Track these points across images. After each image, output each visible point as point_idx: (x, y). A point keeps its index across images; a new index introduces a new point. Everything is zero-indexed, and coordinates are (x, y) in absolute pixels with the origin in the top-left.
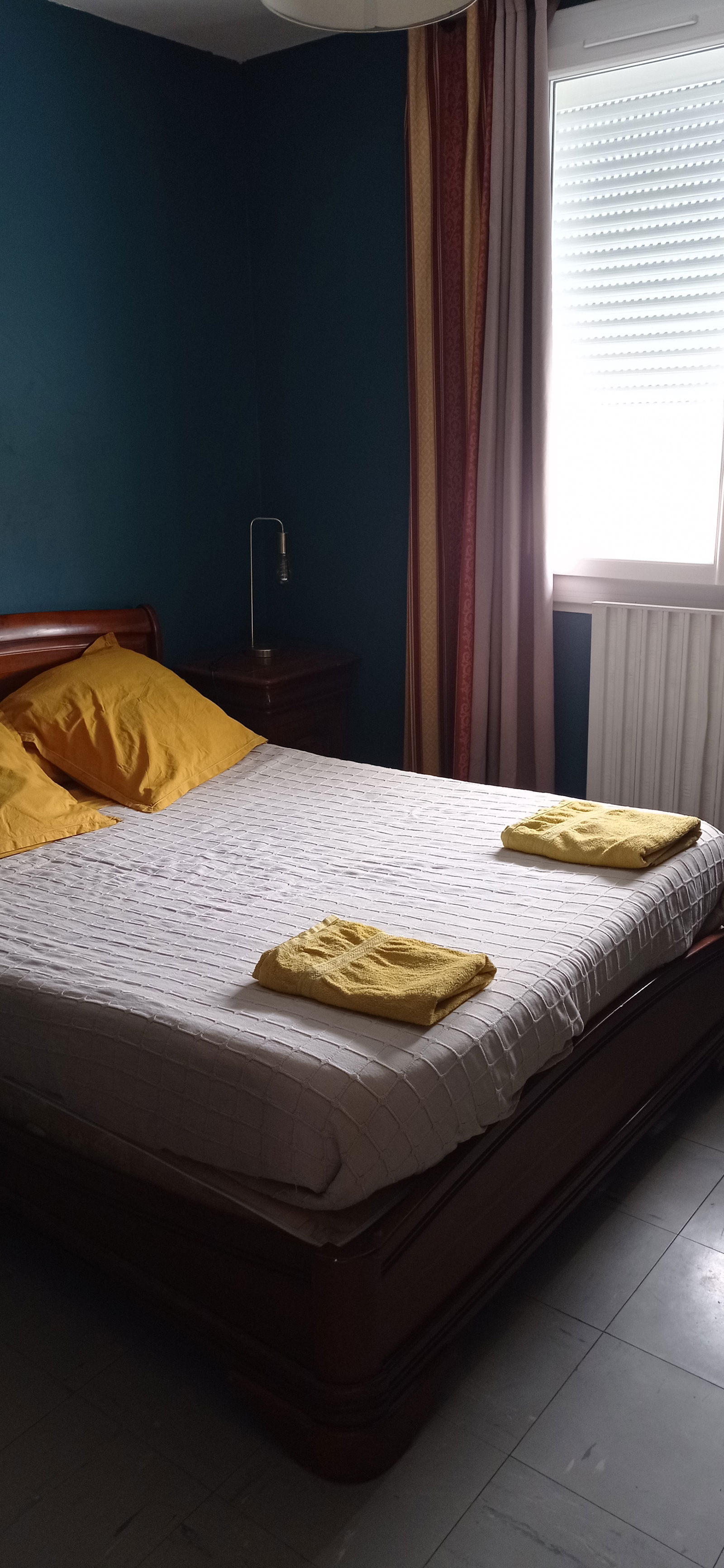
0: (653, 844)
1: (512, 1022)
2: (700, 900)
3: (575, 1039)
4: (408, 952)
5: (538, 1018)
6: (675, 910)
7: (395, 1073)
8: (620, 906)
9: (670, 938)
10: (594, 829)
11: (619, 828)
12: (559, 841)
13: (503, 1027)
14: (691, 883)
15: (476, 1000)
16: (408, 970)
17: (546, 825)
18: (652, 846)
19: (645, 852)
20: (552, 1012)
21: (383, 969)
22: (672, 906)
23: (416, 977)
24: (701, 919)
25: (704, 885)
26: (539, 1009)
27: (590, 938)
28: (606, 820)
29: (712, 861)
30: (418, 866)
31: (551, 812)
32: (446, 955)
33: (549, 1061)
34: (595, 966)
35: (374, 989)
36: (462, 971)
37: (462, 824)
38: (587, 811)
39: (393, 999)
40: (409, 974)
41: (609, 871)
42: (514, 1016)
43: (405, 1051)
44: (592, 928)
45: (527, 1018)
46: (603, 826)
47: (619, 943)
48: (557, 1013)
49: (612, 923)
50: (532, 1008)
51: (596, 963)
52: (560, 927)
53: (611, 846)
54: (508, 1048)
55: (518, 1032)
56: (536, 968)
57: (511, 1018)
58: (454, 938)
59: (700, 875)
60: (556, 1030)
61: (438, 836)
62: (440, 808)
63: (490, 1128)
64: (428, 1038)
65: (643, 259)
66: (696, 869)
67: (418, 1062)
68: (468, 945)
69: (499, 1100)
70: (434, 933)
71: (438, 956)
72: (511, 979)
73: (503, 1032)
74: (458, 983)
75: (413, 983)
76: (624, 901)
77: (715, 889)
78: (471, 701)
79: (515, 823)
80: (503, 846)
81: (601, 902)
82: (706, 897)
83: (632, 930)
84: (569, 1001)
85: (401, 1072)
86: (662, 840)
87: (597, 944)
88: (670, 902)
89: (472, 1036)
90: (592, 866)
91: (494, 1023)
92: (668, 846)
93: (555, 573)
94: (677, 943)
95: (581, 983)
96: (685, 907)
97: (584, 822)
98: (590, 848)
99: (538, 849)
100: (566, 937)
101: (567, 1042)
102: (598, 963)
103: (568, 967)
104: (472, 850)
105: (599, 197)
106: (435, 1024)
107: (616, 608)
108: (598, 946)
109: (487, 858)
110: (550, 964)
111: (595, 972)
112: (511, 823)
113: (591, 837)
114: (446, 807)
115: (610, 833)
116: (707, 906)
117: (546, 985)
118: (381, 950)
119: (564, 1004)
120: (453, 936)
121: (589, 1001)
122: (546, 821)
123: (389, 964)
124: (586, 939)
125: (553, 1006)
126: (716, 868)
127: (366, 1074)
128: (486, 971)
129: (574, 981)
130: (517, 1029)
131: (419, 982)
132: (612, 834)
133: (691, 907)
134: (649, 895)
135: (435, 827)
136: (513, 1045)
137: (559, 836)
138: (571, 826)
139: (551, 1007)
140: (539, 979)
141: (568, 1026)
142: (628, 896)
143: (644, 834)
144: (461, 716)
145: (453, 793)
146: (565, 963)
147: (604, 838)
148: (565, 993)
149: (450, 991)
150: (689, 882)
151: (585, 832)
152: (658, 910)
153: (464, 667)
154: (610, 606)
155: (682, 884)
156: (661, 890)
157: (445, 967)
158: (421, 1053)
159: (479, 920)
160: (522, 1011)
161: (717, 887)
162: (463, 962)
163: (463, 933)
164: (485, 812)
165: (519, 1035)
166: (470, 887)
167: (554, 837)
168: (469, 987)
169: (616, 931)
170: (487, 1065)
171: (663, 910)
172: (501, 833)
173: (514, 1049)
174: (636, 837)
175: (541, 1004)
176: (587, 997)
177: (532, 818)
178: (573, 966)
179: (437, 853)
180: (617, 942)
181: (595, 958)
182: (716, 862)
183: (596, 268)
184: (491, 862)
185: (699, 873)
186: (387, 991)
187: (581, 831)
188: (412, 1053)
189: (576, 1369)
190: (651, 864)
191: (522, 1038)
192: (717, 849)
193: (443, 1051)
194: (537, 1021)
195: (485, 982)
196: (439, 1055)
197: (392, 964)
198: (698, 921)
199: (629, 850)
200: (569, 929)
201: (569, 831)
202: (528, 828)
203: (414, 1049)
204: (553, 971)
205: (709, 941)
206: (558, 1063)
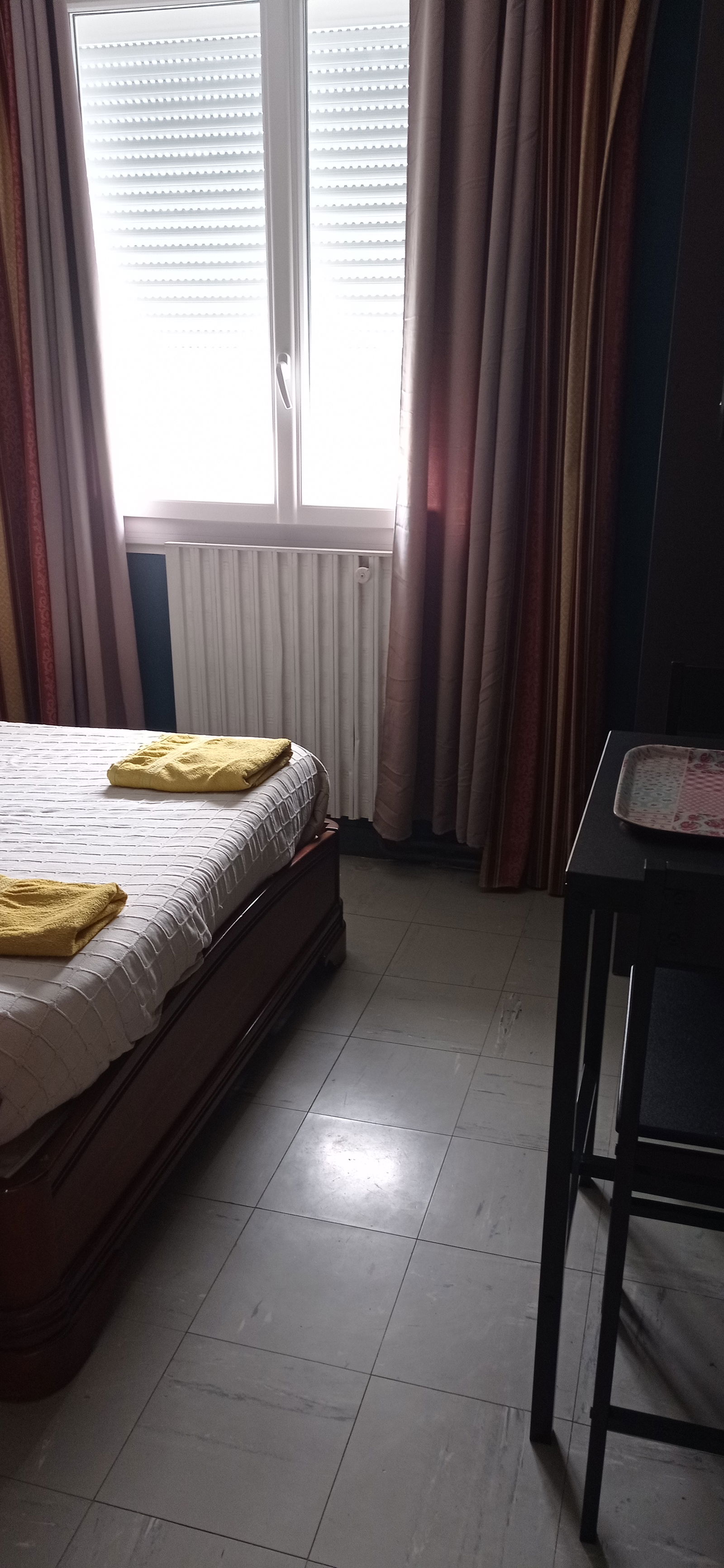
0: (252, 767)
1: (149, 941)
2: (297, 814)
3: (205, 951)
4: (37, 891)
5: (172, 935)
6: (278, 824)
7: (46, 1004)
8: (231, 826)
9: (276, 850)
10: (197, 758)
11: (218, 755)
12: (165, 774)
13: (142, 947)
14: (290, 799)
15: (112, 926)
16: (40, 908)
17: (150, 760)
18: (252, 768)
19: (246, 774)
20: (183, 927)
21: (15, 911)
22: (275, 821)
23: (50, 913)
24: (300, 830)
25: (299, 800)
26: (172, 927)
27: (208, 857)
28: (206, 749)
29: (304, 778)
30: (28, 812)
31: (153, 747)
32: (77, 889)
33: (184, 974)
34: (216, 881)
35: (10, 930)
36: (96, 901)
37: (65, 767)
38: (187, 743)
39: (31, 936)
40: (42, 912)
41: (215, 795)
42: (149, 935)
43: (51, 983)
44: (208, 848)
45: (162, 936)
46: (205, 755)
47: (234, 858)
48: (188, 928)
49: (226, 841)
50: (165, 927)
51: (217, 878)
52: (179, 851)
53: (215, 772)
54: (147, 966)
55: (155, 950)
56: (163, 890)
57: (148, 938)
58: (78, 875)
59: (295, 791)
60: (188, 944)
61: (43, 782)
62: (38, 754)
63: (138, 1043)
64: (72, 967)
65: (180, 205)
66: (292, 786)
67: (66, 990)
68: (93, 879)
69: (145, 1016)
70: (57, 873)
71: (69, 891)
72: (142, 903)
73: (142, 951)
74: (94, 912)
75: (49, 919)
76: (234, 820)
77: (309, 802)
78: (53, 647)
79: (119, 761)
80: (110, 784)
81: (214, 824)
82: (302, 809)
83: (244, 845)
84: (197, 916)
85: (51, 1002)
86: (260, 762)
87: (215, 862)
88: (273, 817)
89: (114, 959)
90: (199, 792)
91: (133, 944)
92: (266, 767)
93: (125, 515)
94: (283, 854)
95: (206, 898)
96: (286, 821)
97: (186, 753)
98: (195, 777)
99: (146, 783)
100: (187, 859)
101: (199, 954)
102: (218, 879)
103: (192, 885)
104: (79, 791)
105: (130, 138)
106: (78, 953)
107: (188, 548)
108: (216, 863)
109: (96, 797)
110: (176, 885)
111: (216, 887)
112: (115, 762)
113: (196, 766)
114: (45, 753)
115: (212, 761)
116: (304, 819)
117: (175, 904)
118: (9, 893)
119: (193, 919)
120: (77, 873)
121: (214, 915)
122: (149, 756)
123: (20, 905)
124: (205, 859)
125: (184, 922)
126: (308, 784)
127: (17, 1009)
128: (117, 898)
129: (199, 897)
130: (154, 947)
131: (55, 917)
132: (214, 762)
133: (291, 821)
134: (255, 813)
135: (38, 773)
136: (151, 963)
137: (164, 769)
138: (174, 758)
139: (182, 924)
140: (168, 899)
141: (199, 939)
142: (237, 816)
143: (243, 758)
144: (44, 662)
145: (49, 739)
146: (189, 882)
147: (207, 766)
148: (192, 909)
149: (88, 920)
150: (287, 798)
151: (188, 762)
152: (264, 825)
153: (42, 612)
154: (182, 546)
155: (282, 800)
156: (265, 807)
157: (77, 901)
158: (67, 982)
159: (100, 855)
160: (156, 930)
161: (310, 801)
162: (95, 893)
163: (87, 868)
164: (85, 754)
165: (156, 952)
166: (84, 826)
167: (159, 770)
168: (104, 915)
169: (230, 848)
170: (130, 984)
171: (268, 825)
172: (106, 772)
173: (153, 966)
174: (236, 762)
175: (172, 922)
176: (212, 911)
177: (136, 754)
178: (197, 884)
179: (45, 798)
180: (232, 858)
181: (215, 875)
182: (307, 778)
183: (134, 210)
184: (101, 800)
185: (295, 789)
186: (24, 930)
187: (184, 761)
188: (59, 983)
189: (236, 1244)
190: (252, 785)
191: (159, 954)
192: (306, 766)
193: (88, 977)
194: (171, 938)
195: (117, 909)
196: (86, 981)
197: (23, 905)
198: (298, 832)
199: (232, 774)
200: (186, 852)
201: (173, 763)
202: (133, 765)
203: (60, 979)
204: (179, 891)
205: (308, 849)
206: (193, 974)
